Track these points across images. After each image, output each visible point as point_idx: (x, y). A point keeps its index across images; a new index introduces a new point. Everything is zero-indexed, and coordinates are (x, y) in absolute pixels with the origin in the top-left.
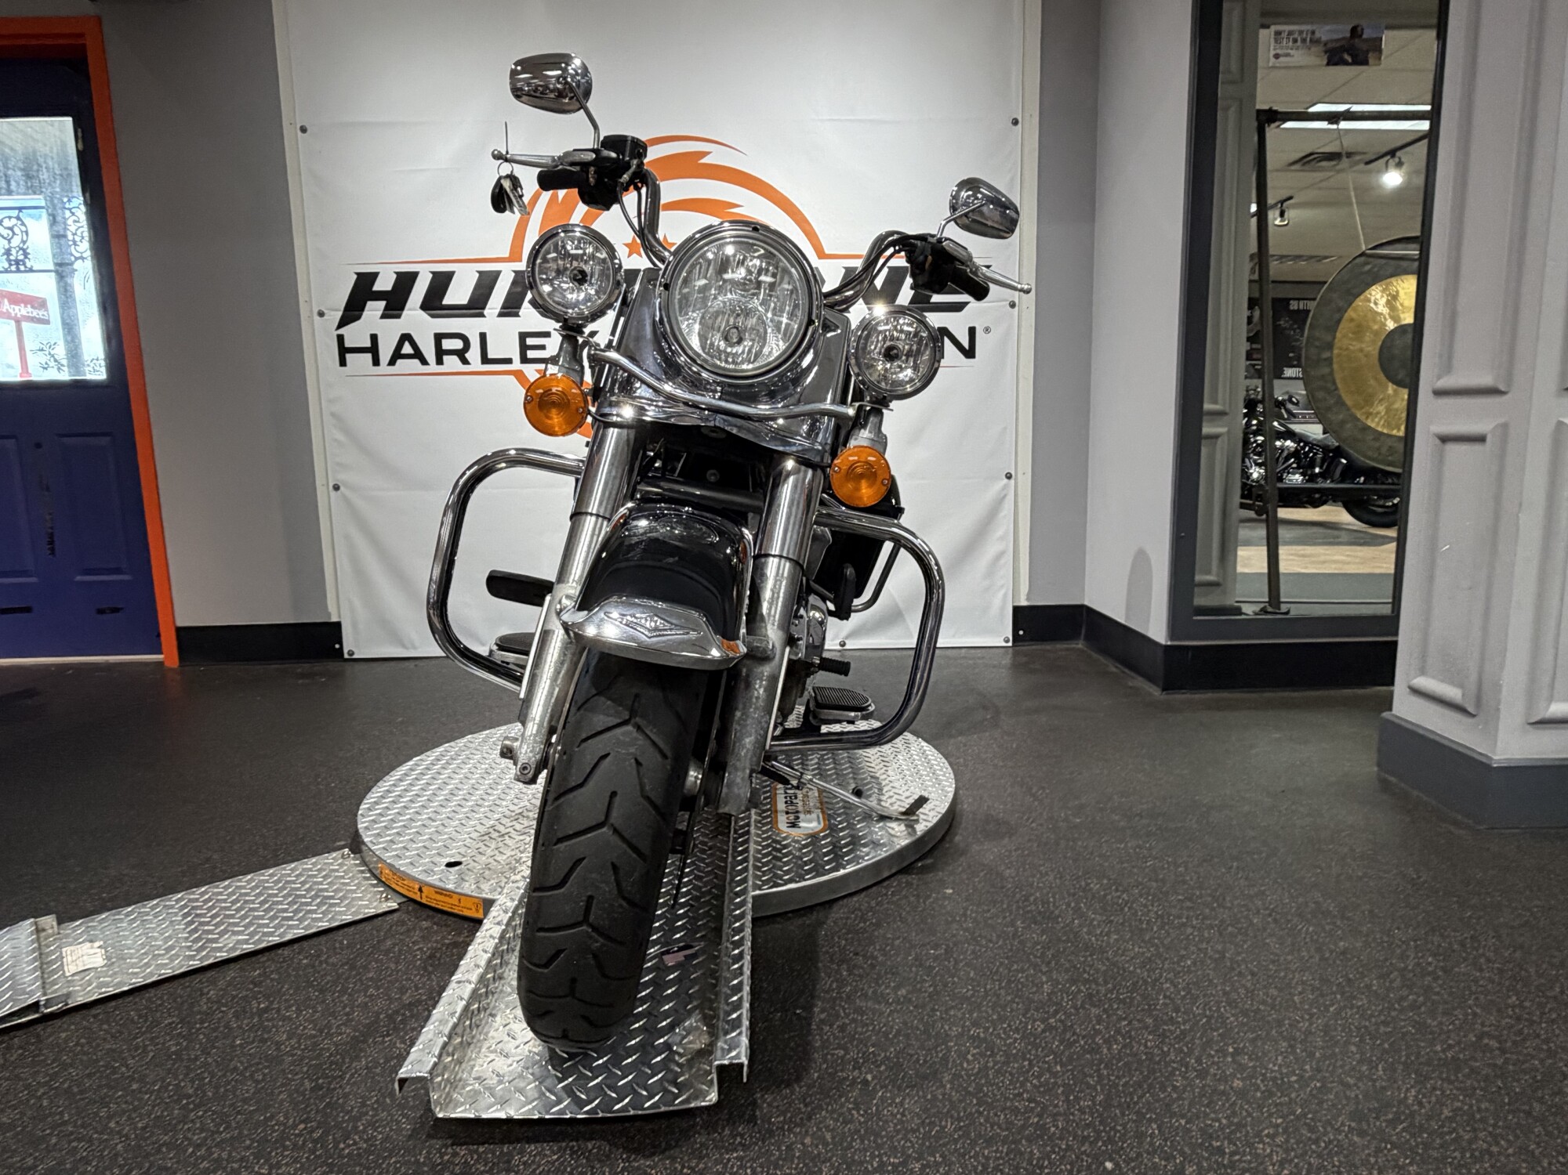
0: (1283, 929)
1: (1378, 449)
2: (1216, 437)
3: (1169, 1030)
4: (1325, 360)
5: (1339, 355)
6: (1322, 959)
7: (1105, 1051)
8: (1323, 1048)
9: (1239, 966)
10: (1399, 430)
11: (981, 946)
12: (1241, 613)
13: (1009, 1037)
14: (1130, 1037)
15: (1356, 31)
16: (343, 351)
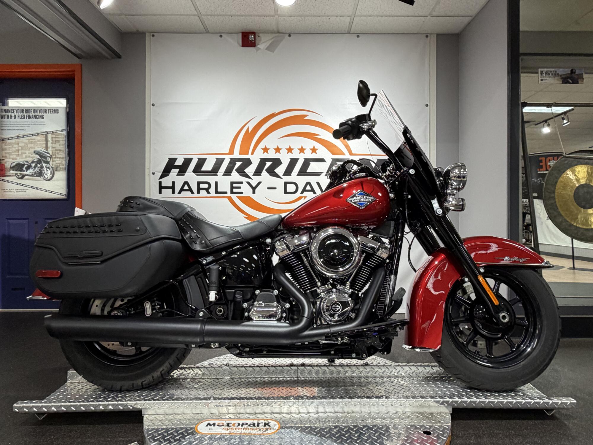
4: (552, 197)
5: (558, 196)
10: (587, 226)
15: (572, 72)
16: (161, 188)
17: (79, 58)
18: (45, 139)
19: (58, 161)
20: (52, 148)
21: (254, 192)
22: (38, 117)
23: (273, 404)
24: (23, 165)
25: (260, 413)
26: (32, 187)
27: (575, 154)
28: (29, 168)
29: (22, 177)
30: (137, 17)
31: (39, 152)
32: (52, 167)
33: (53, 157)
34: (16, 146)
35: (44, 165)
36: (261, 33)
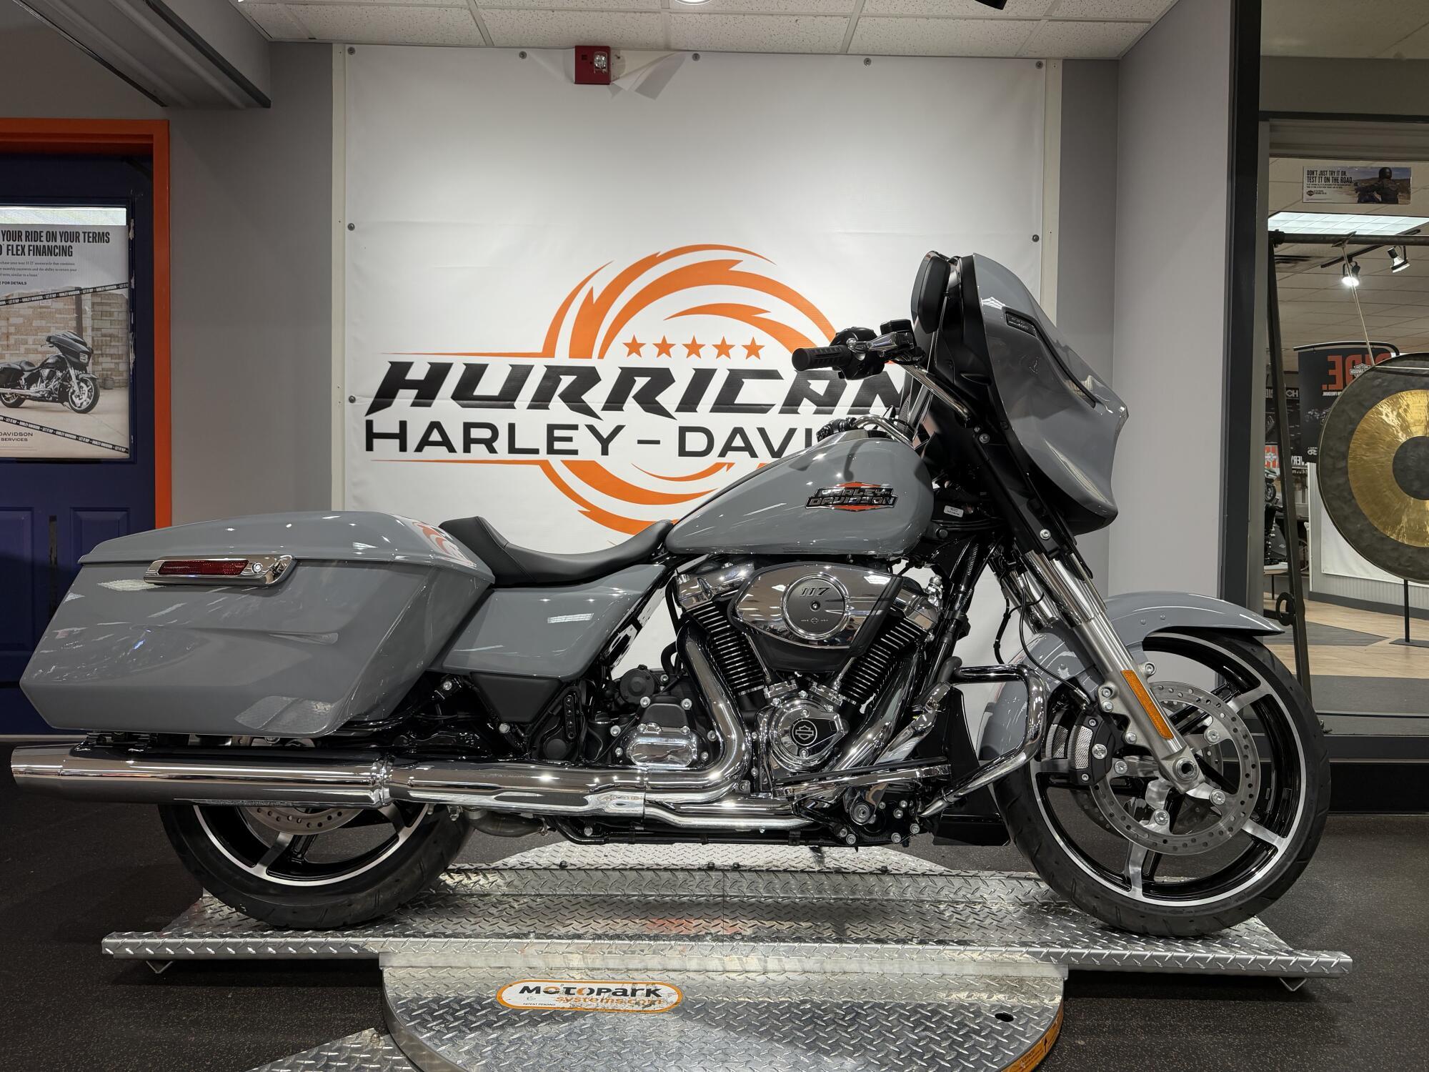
1: (1398, 559)
4: (1341, 469)
5: (1354, 466)
10: (1418, 540)
15: (1384, 173)
16: (371, 436)
17: (162, 105)
18: (74, 307)
19: (107, 363)
20: (93, 329)
21: (605, 452)
22: (57, 251)
23: (666, 952)
24: (21, 372)
25: (637, 970)
26: (41, 428)
27: (1399, 363)
28: (36, 382)
29: (17, 404)
30: (315, 7)
31: (60, 340)
32: (93, 379)
33: (95, 352)
34: (4, 323)
35: (72, 372)
36: (625, 49)
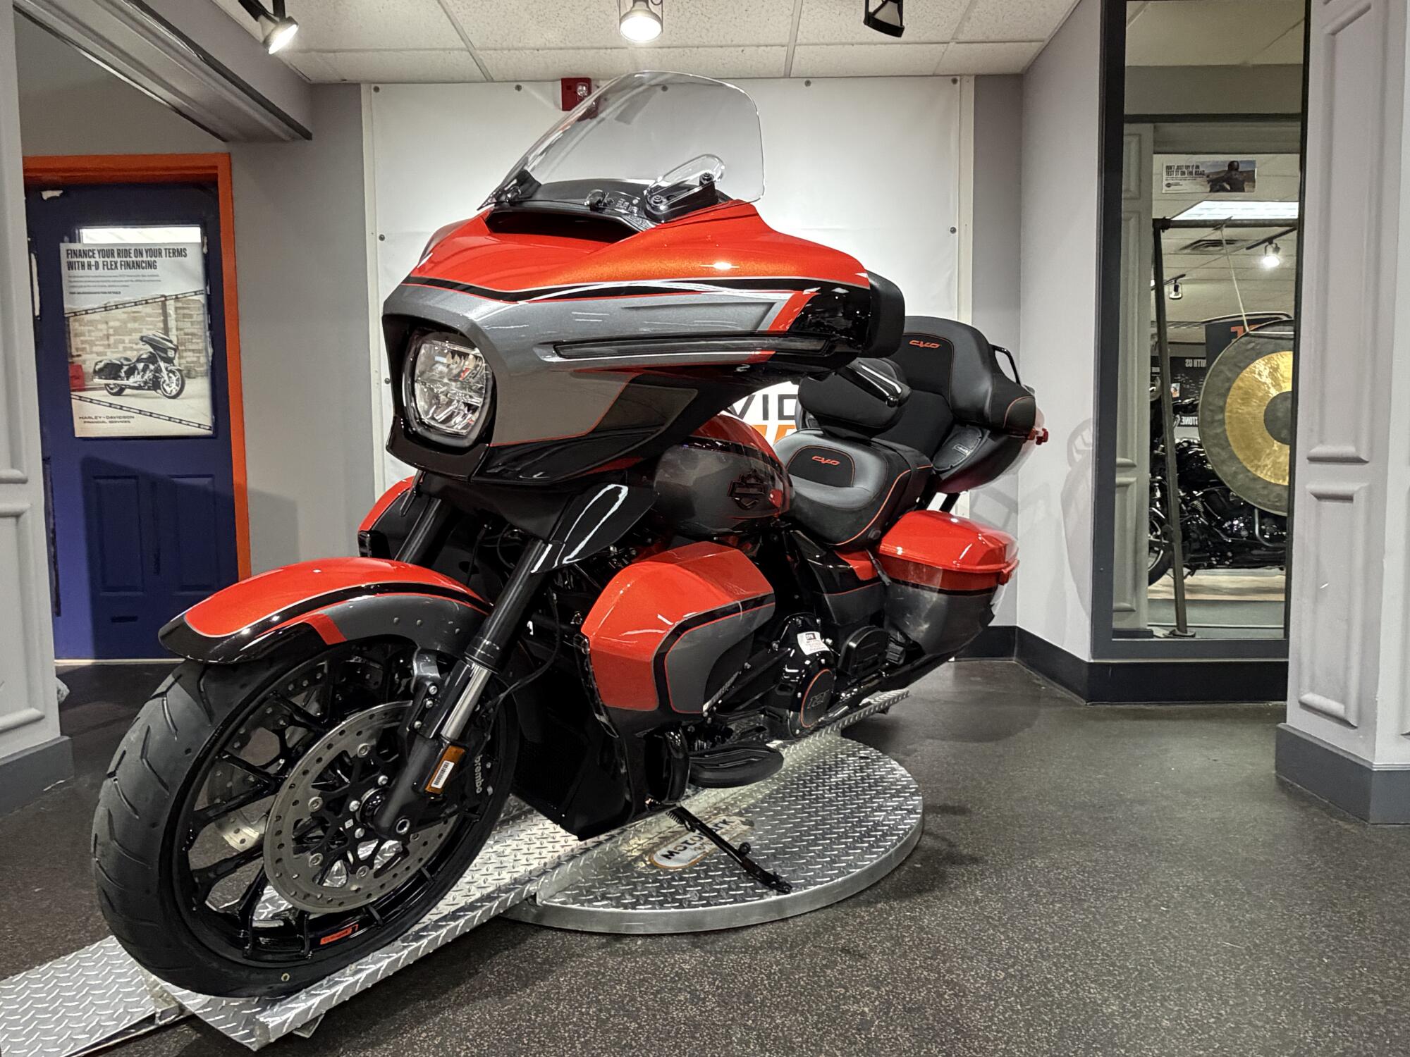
0: (1198, 903)
1: (1267, 495)
2: (1126, 485)
3: (1108, 981)
4: (1219, 421)
5: (1230, 417)
6: (1231, 927)
7: (1057, 995)
8: (1235, 998)
9: (1163, 931)
10: (1284, 480)
11: (949, 910)
12: (1153, 636)
13: (976, 982)
14: (1077, 986)
15: (1232, 165)
17: (224, 140)
18: (161, 311)
19: (190, 357)
20: (177, 329)
22: (144, 265)
24: (121, 366)
26: (140, 412)
28: (133, 373)
29: (120, 392)
30: (342, 54)
31: (151, 339)
32: (179, 370)
33: (180, 348)
34: (103, 326)
35: (163, 365)
36: (603, 80)
